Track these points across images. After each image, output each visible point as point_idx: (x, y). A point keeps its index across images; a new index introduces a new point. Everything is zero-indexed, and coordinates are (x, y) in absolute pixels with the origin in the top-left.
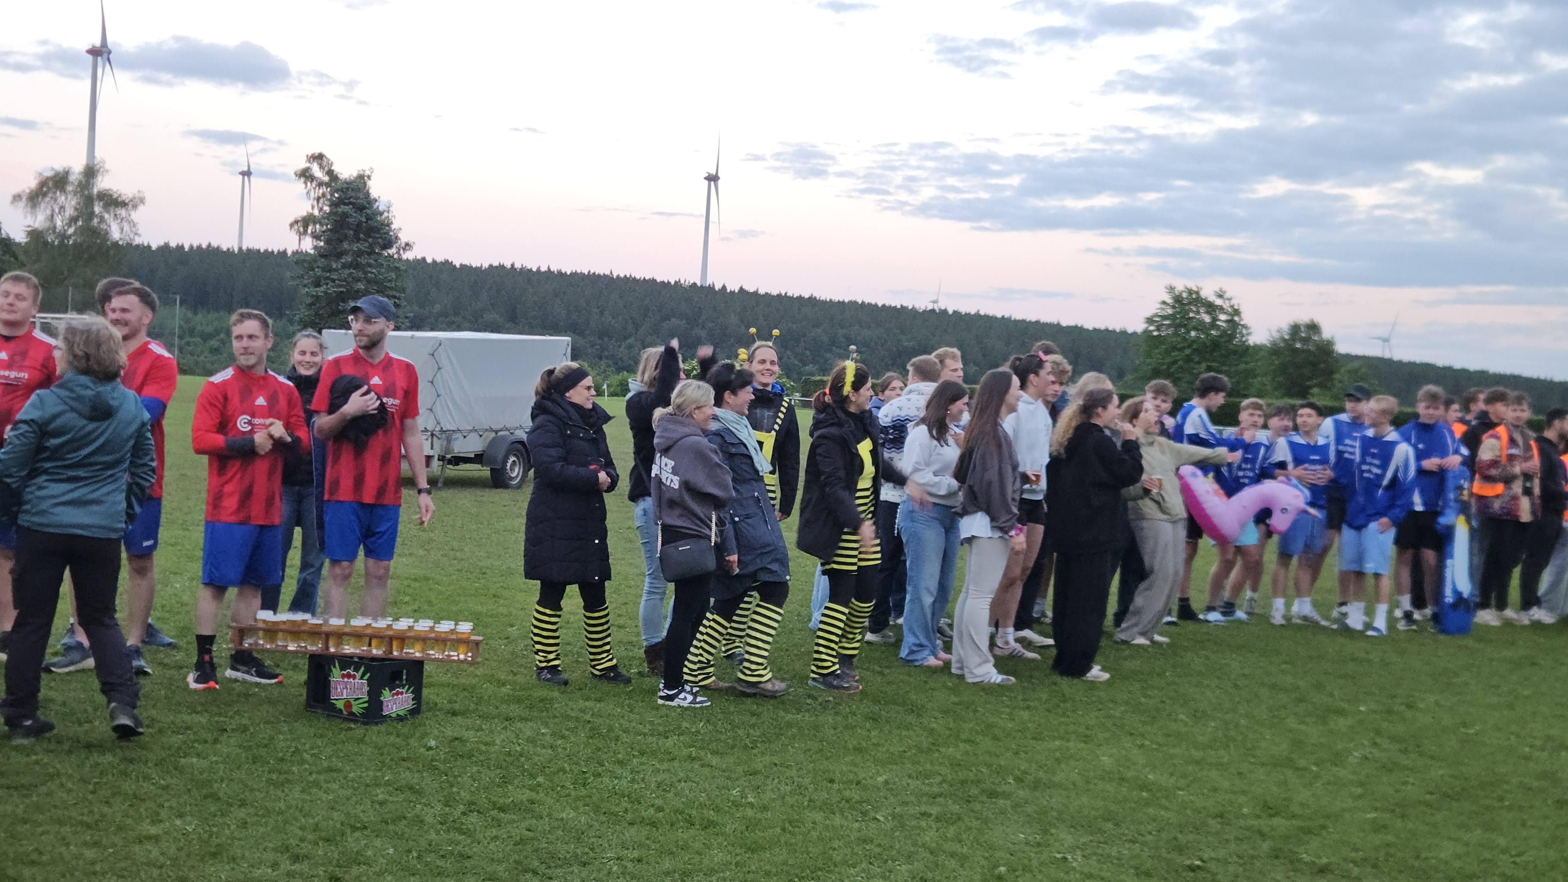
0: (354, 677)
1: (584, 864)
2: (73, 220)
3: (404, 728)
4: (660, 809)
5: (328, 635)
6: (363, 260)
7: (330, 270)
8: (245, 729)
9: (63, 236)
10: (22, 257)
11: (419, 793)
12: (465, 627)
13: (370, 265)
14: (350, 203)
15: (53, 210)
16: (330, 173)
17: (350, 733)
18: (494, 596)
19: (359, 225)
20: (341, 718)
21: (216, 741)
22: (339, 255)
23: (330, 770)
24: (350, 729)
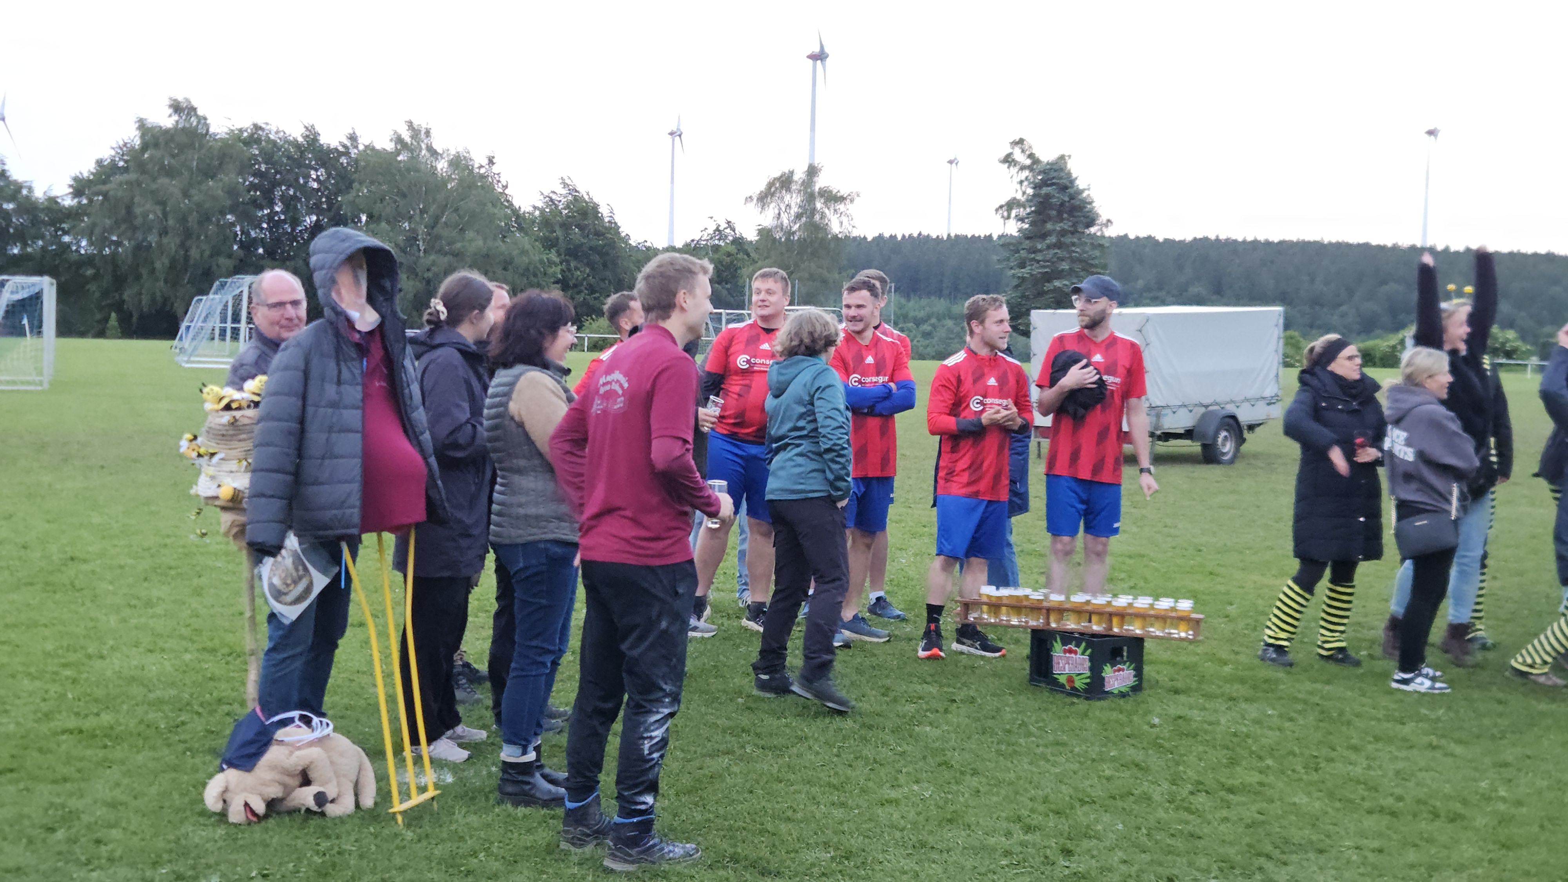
0: (1076, 653)
1: (1321, 852)
2: (798, 216)
3: (1127, 705)
4: (1400, 799)
5: (1049, 610)
6: (1068, 240)
7: (1035, 251)
8: (972, 700)
9: (790, 233)
10: (753, 255)
11: (1145, 770)
12: (1185, 605)
13: (1073, 244)
14: (1053, 184)
15: (780, 209)
16: (1031, 156)
17: (1073, 709)
18: (1211, 573)
19: (1062, 204)
20: (1062, 692)
21: (946, 711)
22: (1044, 236)
23: (1057, 743)
24: (1073, 703)
